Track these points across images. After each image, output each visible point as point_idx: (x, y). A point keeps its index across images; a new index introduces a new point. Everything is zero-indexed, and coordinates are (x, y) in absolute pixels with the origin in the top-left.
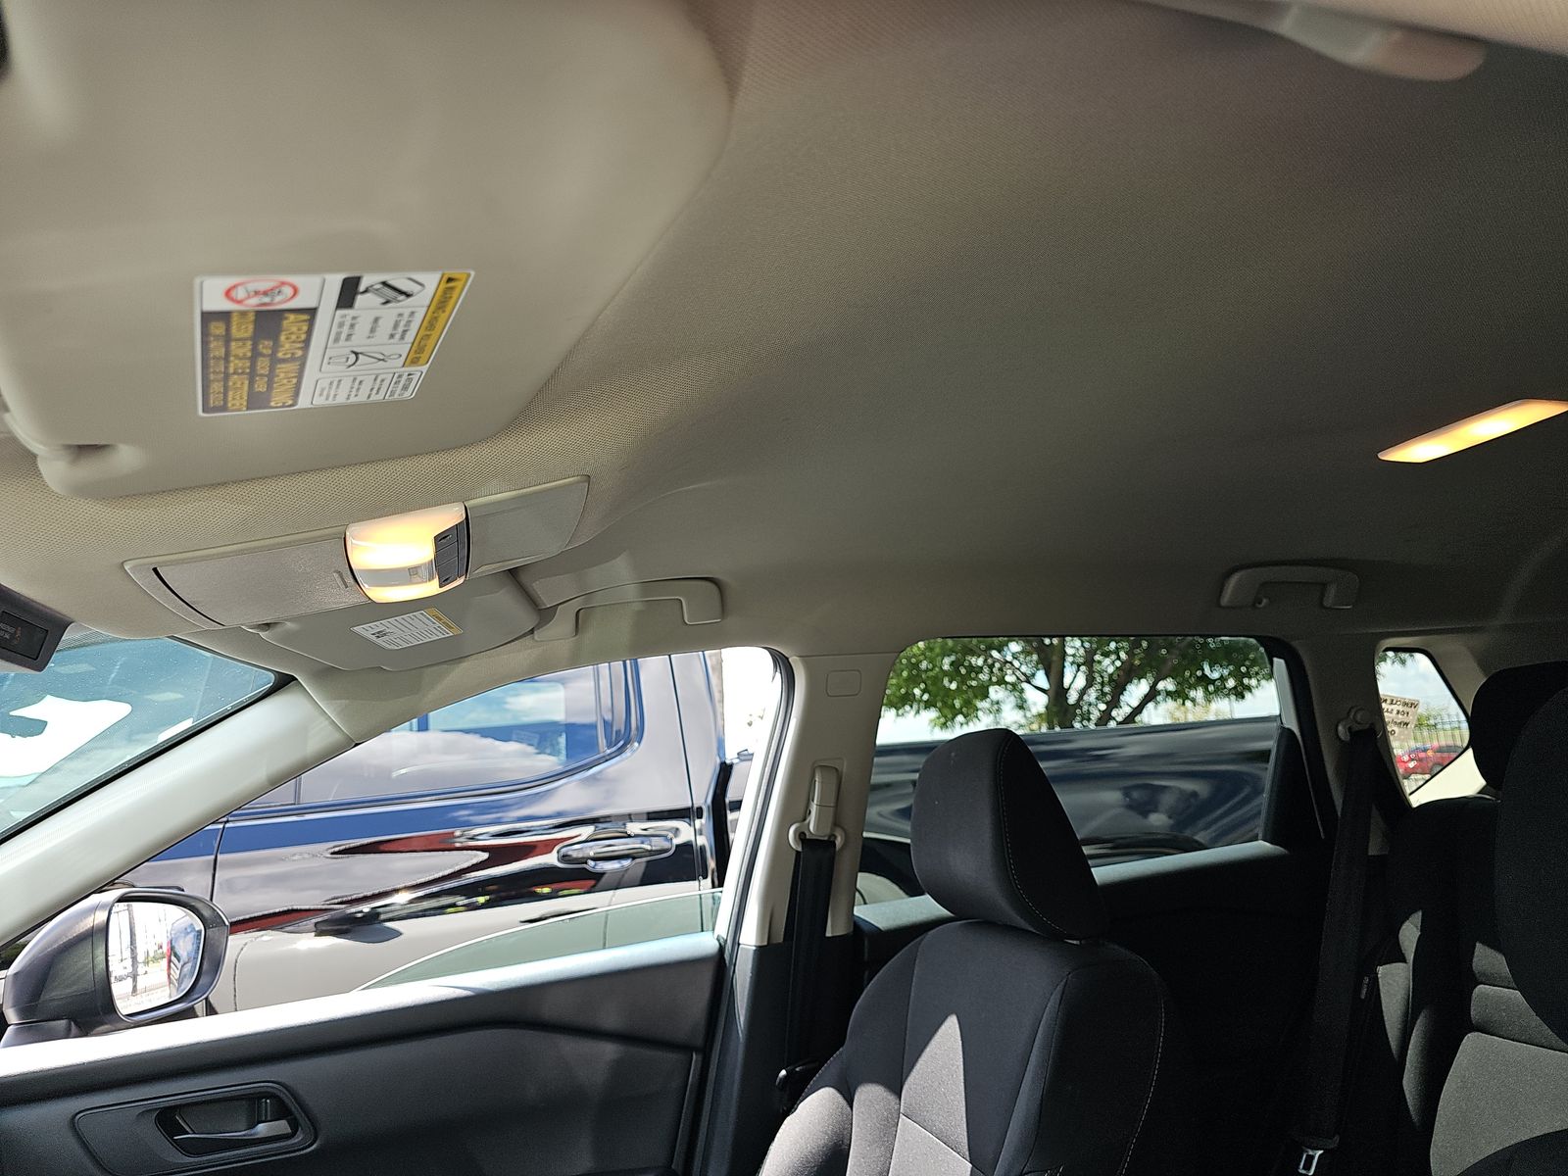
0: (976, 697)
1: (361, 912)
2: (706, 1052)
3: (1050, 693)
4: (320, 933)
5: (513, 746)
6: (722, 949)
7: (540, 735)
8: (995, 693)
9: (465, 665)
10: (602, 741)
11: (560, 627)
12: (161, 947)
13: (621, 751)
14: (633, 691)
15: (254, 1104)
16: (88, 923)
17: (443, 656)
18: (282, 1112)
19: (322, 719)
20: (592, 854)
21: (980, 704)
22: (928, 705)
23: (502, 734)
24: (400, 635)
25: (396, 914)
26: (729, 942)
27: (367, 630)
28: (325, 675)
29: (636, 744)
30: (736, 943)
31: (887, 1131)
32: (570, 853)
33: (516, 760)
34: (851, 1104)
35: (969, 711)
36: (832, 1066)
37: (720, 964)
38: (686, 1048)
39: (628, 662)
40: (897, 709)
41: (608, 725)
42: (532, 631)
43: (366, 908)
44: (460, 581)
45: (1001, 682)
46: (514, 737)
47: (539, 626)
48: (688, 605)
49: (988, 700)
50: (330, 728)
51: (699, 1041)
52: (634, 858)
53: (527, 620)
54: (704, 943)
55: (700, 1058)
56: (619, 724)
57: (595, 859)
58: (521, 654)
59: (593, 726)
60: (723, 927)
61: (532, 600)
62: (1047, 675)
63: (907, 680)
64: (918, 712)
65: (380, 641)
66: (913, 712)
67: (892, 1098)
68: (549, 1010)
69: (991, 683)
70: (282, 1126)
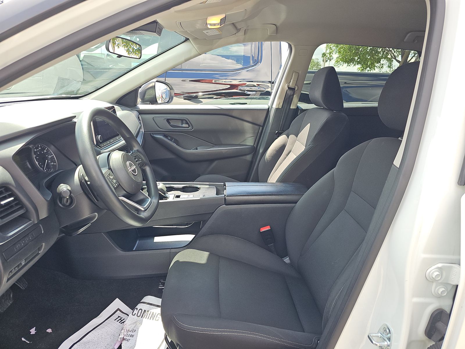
0: (375, 62)
1: (193, 95)
2: (263, 127)
3: (401, 63)
4: (185, 99)
5: (230, 61)
6: (269, 108)
7: (237, 58)
8: (383, 61)
9: (222, 40)
10: (251, 62)
11: (241, 33)
12: (160, 96)
13: (255, 65)
14: (260, 50)
15: (182, 121)
16: (151, 85)
17: (218, 37)
18: (187, 123)
19: (194, 49)
20: (246, 89)
21: (376, 65)
22: (358, 63)
23: (227, 57)
24: (210, 33)
25: (200, 97)
26: (270, 107)
27: (205, 32)
28: (195, 39)
29: (260, 63)
30: (272, 107)
31: (293, 143)
32: (241, 89)
33: (231, 64)
34: (288, 138)
35: (372, 66)
36: (286, 132)
37: (268, 111)
38: (259, 126)
39: (260, 42)
40: (348, 63)
41: (253, 57)
42: (236, 34)
43: (195, 95)
44: (223, 25)
45: (386, 58)
46: (230, 58)
47: (237, 32)
48: (269, 30)
49: (380, 63)
50: (196, 51)
51: (262, 125)
52: (256, 92)
53: (235, 31)
54: (266, 107)
55: (262, 128)
56: (256, 58)
57: (247, 91)
58: (233, 38)
59: (250, 57)
60: (270, 104)
61: (236, 27)
62: (402, 57)
63: (353, 54)
64: (355, 65)
65: (207, 34)
66: (353, 65)
67: (295, 137)
68: (234, 114)
69: (382, 58)
70: (187, 126)
